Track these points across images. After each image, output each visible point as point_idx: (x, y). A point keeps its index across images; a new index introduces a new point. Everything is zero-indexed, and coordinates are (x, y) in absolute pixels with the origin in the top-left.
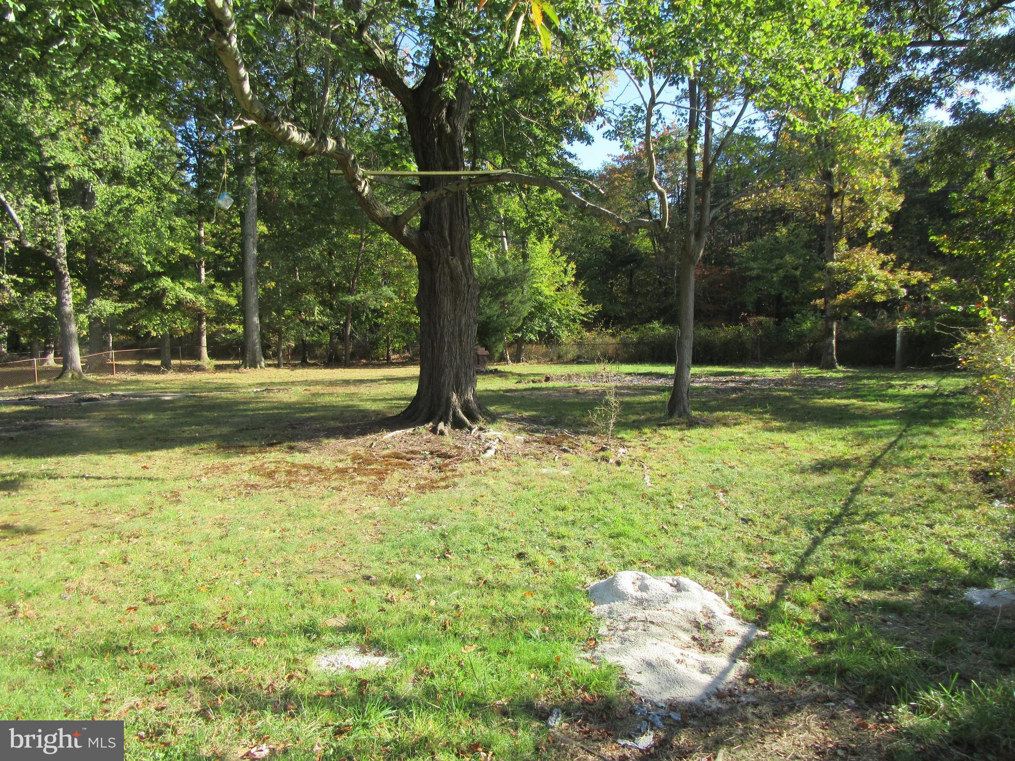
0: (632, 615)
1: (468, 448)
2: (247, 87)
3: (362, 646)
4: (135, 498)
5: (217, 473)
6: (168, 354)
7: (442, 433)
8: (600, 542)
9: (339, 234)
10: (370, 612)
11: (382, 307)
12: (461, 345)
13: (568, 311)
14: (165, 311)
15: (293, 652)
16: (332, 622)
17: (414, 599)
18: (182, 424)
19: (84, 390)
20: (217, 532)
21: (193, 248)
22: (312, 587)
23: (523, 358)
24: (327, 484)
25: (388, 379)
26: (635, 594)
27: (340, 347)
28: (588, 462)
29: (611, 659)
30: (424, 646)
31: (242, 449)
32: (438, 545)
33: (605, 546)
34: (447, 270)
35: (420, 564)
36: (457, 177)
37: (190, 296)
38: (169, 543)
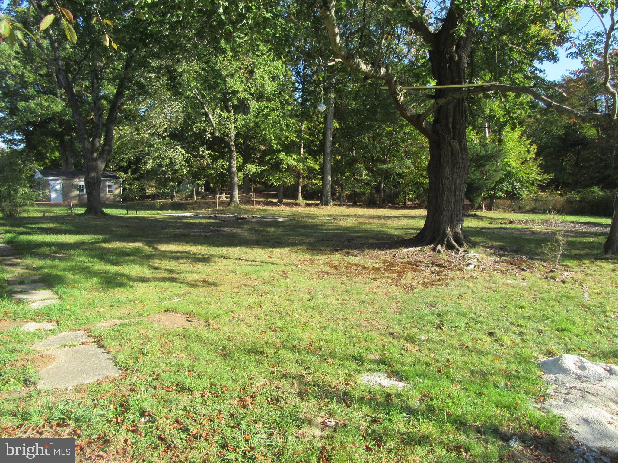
0: (573, 385)
1: (456, 262)
2: (338, 39)
3: (388, 374)
4: (265, 273)
5: (306, 263)
6: (281, 196)
7: (439, 252)
8: (549, 333)
9: (379, 127)
10: (393, 354)
11: (403, 172)
12: (455, 197)
13: (529, 178)
14: (281, 171)
15: (349, 370)
16: (371, 357)
17: (420, 351)
18: (288, 235)
19: (239, 213)
20: (307, 297)
21: (298, 136)
22: (359, 334)
23: (494, 207)
24: (368, 276)
25: (405, 217)
26: (575, 371)
27: (376, 196)
28: (540, 279)
29: (556, 411)
30: (426, 380)
31: (320, 252)
32: (437, 321)
33: (552, 336)
34: (449, 148)
35: (424, 331)
36: (460, 89)
37: (295, 163)
38: (282, 299)
